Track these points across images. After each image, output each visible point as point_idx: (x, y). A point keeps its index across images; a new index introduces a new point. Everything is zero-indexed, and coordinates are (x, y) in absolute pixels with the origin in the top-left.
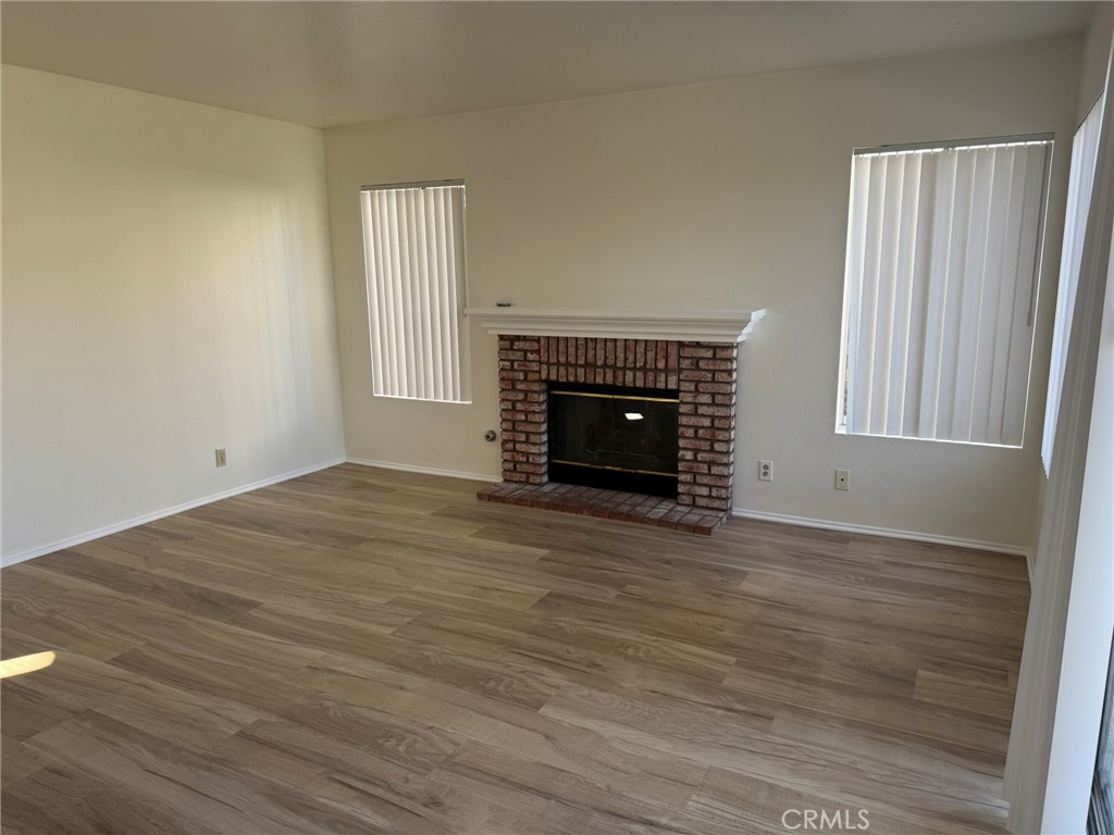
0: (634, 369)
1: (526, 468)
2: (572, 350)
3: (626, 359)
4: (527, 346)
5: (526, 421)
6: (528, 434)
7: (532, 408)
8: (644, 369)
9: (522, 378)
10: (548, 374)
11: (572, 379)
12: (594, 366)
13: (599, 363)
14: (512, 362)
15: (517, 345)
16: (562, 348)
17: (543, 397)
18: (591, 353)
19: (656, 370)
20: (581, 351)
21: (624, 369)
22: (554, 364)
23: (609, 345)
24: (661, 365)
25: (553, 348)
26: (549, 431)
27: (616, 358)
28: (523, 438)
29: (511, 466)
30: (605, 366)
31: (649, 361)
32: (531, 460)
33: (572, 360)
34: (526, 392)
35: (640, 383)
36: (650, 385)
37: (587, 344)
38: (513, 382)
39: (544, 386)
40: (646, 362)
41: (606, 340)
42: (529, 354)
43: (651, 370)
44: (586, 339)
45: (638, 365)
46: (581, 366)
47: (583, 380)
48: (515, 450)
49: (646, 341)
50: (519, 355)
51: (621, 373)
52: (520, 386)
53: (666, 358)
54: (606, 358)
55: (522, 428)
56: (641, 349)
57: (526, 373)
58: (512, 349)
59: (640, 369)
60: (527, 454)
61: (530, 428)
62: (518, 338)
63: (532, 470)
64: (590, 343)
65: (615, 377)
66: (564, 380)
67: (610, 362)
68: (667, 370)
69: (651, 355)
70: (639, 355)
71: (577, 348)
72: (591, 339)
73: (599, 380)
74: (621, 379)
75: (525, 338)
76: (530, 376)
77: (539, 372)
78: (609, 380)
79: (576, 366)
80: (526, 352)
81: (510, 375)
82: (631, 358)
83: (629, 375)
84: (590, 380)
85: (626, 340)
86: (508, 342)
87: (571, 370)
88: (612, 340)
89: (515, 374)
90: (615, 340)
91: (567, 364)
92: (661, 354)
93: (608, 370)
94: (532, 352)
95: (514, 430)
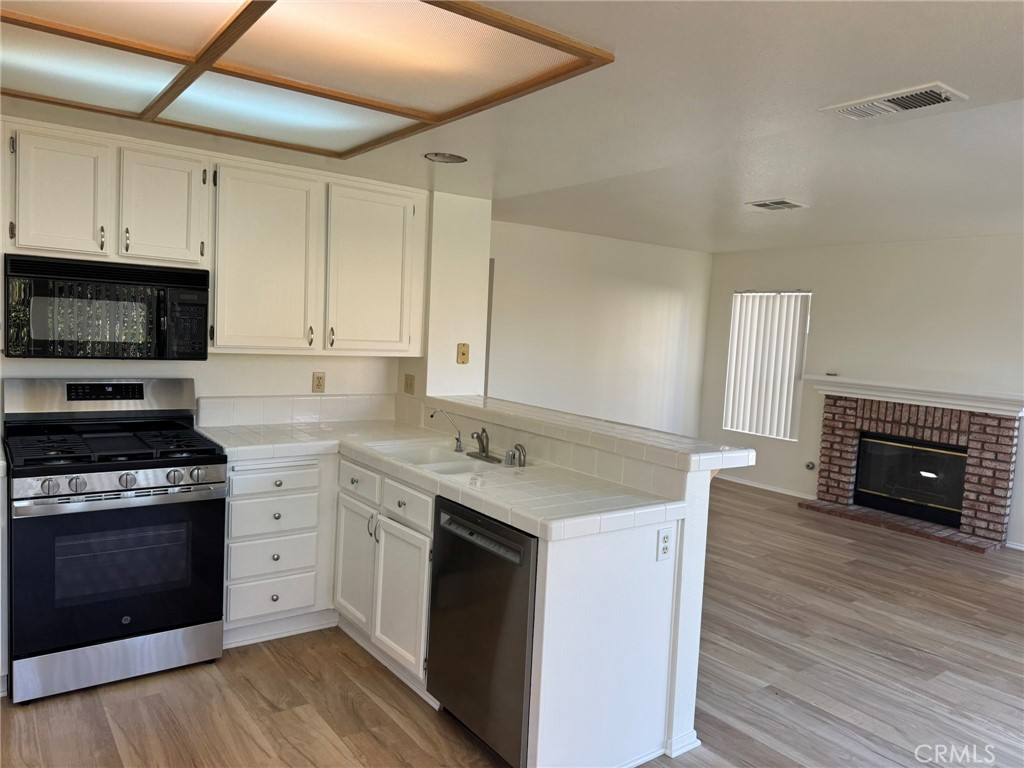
0: (932, 428)
1: (836, 491)
2: (883, 410)
3: (926, 420)
4: (847, 404)
5: (840, 457)
6: (840, 467)
7: (846, 449)
8: (940, 429)
9: (840, 426)
10: (862, 426)
11: (880, 430)
12: (899, 423)
13: (904, 421)
14: (834, 415)
15: (839, 403)
16: (875, 408)
17: (856, 442)
18: (898, 413)
19: (950, 431)
20: (890, 412)
21: (924, 427)
22: (867, 419)
23: (913, 409)
24: (954, 427)
25: (868, 407)
26: (858, 467)
27: (918, 419)
28: (836, 469)
29: (825, 488)
30: (908, 424)
31: (944, 424)
32: (841, 486)
33: (882, 417)
34: (842, 437)
35: (936, 439)
36: (944, 441)
37: (895, 407)
38: (833, 428)
39: (857, 434)
40: (942, 424)
41: (911, 406)
42: (848, 410)
43: (945, 430)
44: (895, 403)
45: (935, 426)
46: (888, 422)
47: (889, 432)
48: (829, 477)
49: (943, 409)
50: (840, 410)
51: (921, 430)
52: (838, 432)
53: (959, 422)
54: (909, 418)
55: (836, 462)
56: (938, 414)
57: (844, 423)
58: (835, 405)
59: (937, 429)
60: (839, 482)
61: (844, 463)
62: (841, 398)
63: (842, 493)
64: (897, 406)
65: (915, 433)
66: (874, 431)
67: (913, 421)
68: (959, 431)
69: (946, 419)
70: (936, 419)
71: (887, 409)
72: (899, 404)
73: (903, 433)
74: (920, 435)
75: (846, 399)
76: (847, 426)
77: (855, 423)
78: (911, 433)
79: (885, 421)
80: (845, 408)
81: (832, 423)
82: (930, 420)
83: (927, 433)
84: (895, 432)
85: (927, 407)
86: (833, 401)
87: (880, 424)
88: (915, 406)
89: (836, 423)
90: (918, 406)
91: (878, 420)
92: (954, 420)
93: (910, 427)
94: (851, 409)
95: (830, 462)
